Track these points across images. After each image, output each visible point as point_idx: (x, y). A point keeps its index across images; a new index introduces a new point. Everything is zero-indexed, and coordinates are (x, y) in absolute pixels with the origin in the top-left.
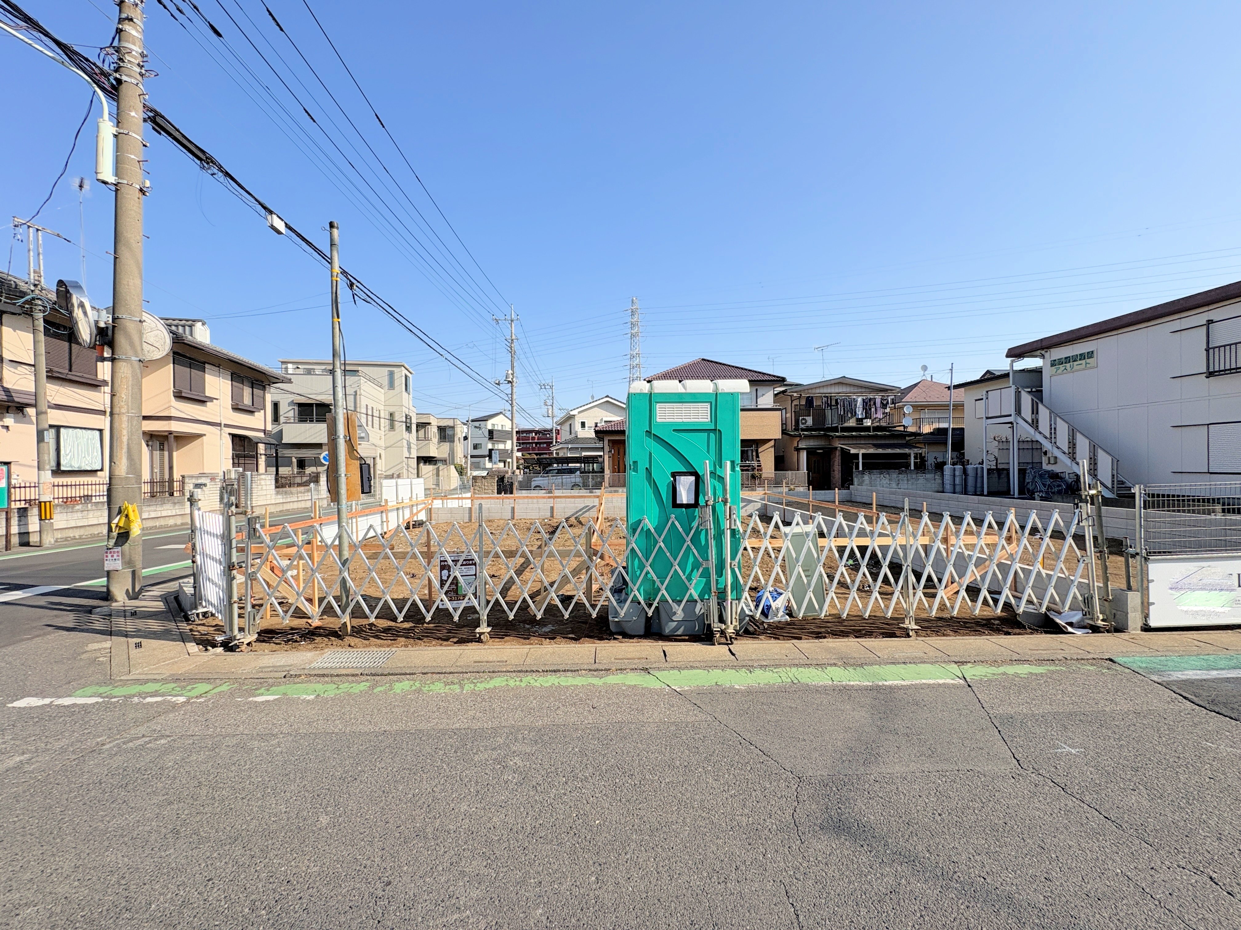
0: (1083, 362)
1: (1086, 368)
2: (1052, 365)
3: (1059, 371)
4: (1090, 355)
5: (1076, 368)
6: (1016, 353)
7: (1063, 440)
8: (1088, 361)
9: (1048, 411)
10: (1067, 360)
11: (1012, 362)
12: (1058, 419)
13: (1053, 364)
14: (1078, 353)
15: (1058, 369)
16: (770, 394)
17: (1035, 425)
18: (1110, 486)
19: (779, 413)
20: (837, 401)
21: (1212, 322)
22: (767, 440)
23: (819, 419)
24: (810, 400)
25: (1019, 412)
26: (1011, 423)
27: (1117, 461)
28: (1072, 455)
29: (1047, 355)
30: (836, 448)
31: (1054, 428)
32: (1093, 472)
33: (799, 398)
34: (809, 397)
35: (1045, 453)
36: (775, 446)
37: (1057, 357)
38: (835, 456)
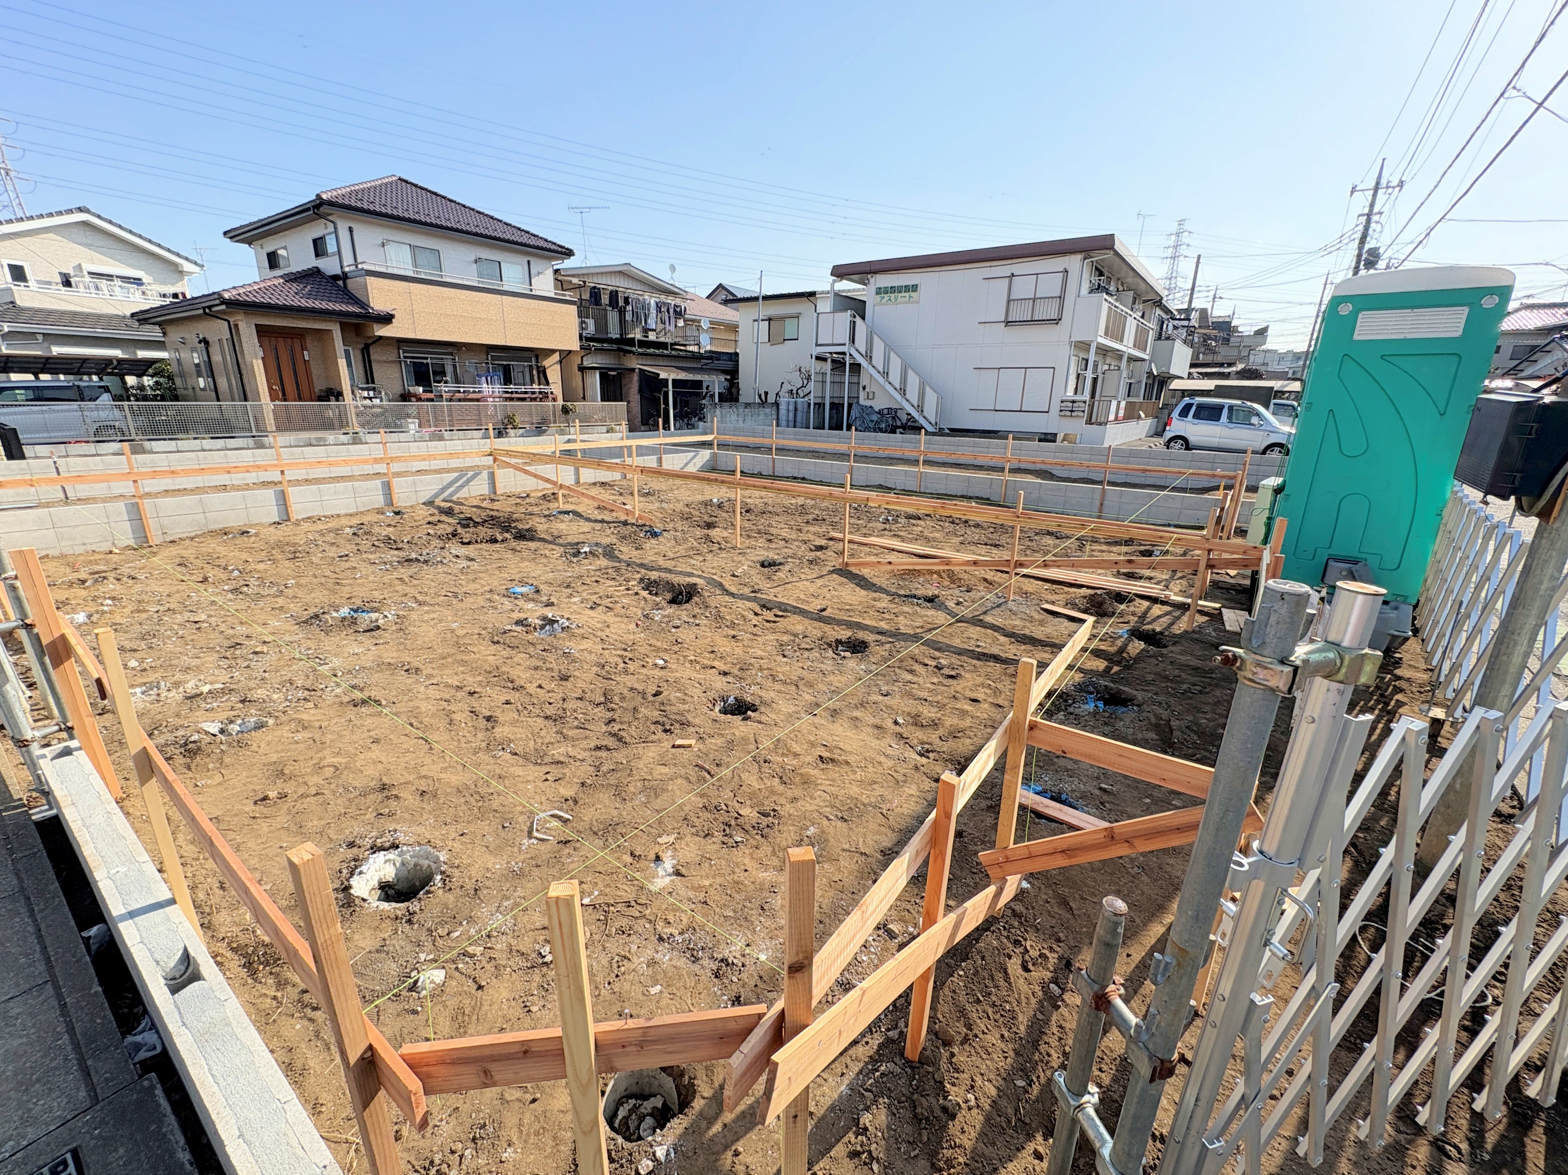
0: (907, 294)
1: (909, 302)
2: (877, 293)
3: (884, 301)
4: (915, 288)
5: (899, 299)
6: (840, 272)
7: (895, 377)
8: (912, 294)
9: (883, 345)
10: (893, 290)
11: (834, 281)
12: (892, 354)
13: (879, 291)
14: (904, 284)
15: (883, 298)
16: (550, 273)
17: (869, 357)
18: (933, 422)
19: (574, 309)
20: (626, 300)
21: (1013, 275)
22: (553, 351)
23: (602, 324)
24: (595, 294)
25: (853, 342)
26: (844, 353)
27: (941, 398)
28: (903, 391)
29: (872, 280)
30: (633, 370)
31: (887, 361)
32: (920, 409)
33: (580, 287)
34: (594, 288)
35: (864, 388)
36: (561, 362)
37: (882, 285)
38: (631, 379)
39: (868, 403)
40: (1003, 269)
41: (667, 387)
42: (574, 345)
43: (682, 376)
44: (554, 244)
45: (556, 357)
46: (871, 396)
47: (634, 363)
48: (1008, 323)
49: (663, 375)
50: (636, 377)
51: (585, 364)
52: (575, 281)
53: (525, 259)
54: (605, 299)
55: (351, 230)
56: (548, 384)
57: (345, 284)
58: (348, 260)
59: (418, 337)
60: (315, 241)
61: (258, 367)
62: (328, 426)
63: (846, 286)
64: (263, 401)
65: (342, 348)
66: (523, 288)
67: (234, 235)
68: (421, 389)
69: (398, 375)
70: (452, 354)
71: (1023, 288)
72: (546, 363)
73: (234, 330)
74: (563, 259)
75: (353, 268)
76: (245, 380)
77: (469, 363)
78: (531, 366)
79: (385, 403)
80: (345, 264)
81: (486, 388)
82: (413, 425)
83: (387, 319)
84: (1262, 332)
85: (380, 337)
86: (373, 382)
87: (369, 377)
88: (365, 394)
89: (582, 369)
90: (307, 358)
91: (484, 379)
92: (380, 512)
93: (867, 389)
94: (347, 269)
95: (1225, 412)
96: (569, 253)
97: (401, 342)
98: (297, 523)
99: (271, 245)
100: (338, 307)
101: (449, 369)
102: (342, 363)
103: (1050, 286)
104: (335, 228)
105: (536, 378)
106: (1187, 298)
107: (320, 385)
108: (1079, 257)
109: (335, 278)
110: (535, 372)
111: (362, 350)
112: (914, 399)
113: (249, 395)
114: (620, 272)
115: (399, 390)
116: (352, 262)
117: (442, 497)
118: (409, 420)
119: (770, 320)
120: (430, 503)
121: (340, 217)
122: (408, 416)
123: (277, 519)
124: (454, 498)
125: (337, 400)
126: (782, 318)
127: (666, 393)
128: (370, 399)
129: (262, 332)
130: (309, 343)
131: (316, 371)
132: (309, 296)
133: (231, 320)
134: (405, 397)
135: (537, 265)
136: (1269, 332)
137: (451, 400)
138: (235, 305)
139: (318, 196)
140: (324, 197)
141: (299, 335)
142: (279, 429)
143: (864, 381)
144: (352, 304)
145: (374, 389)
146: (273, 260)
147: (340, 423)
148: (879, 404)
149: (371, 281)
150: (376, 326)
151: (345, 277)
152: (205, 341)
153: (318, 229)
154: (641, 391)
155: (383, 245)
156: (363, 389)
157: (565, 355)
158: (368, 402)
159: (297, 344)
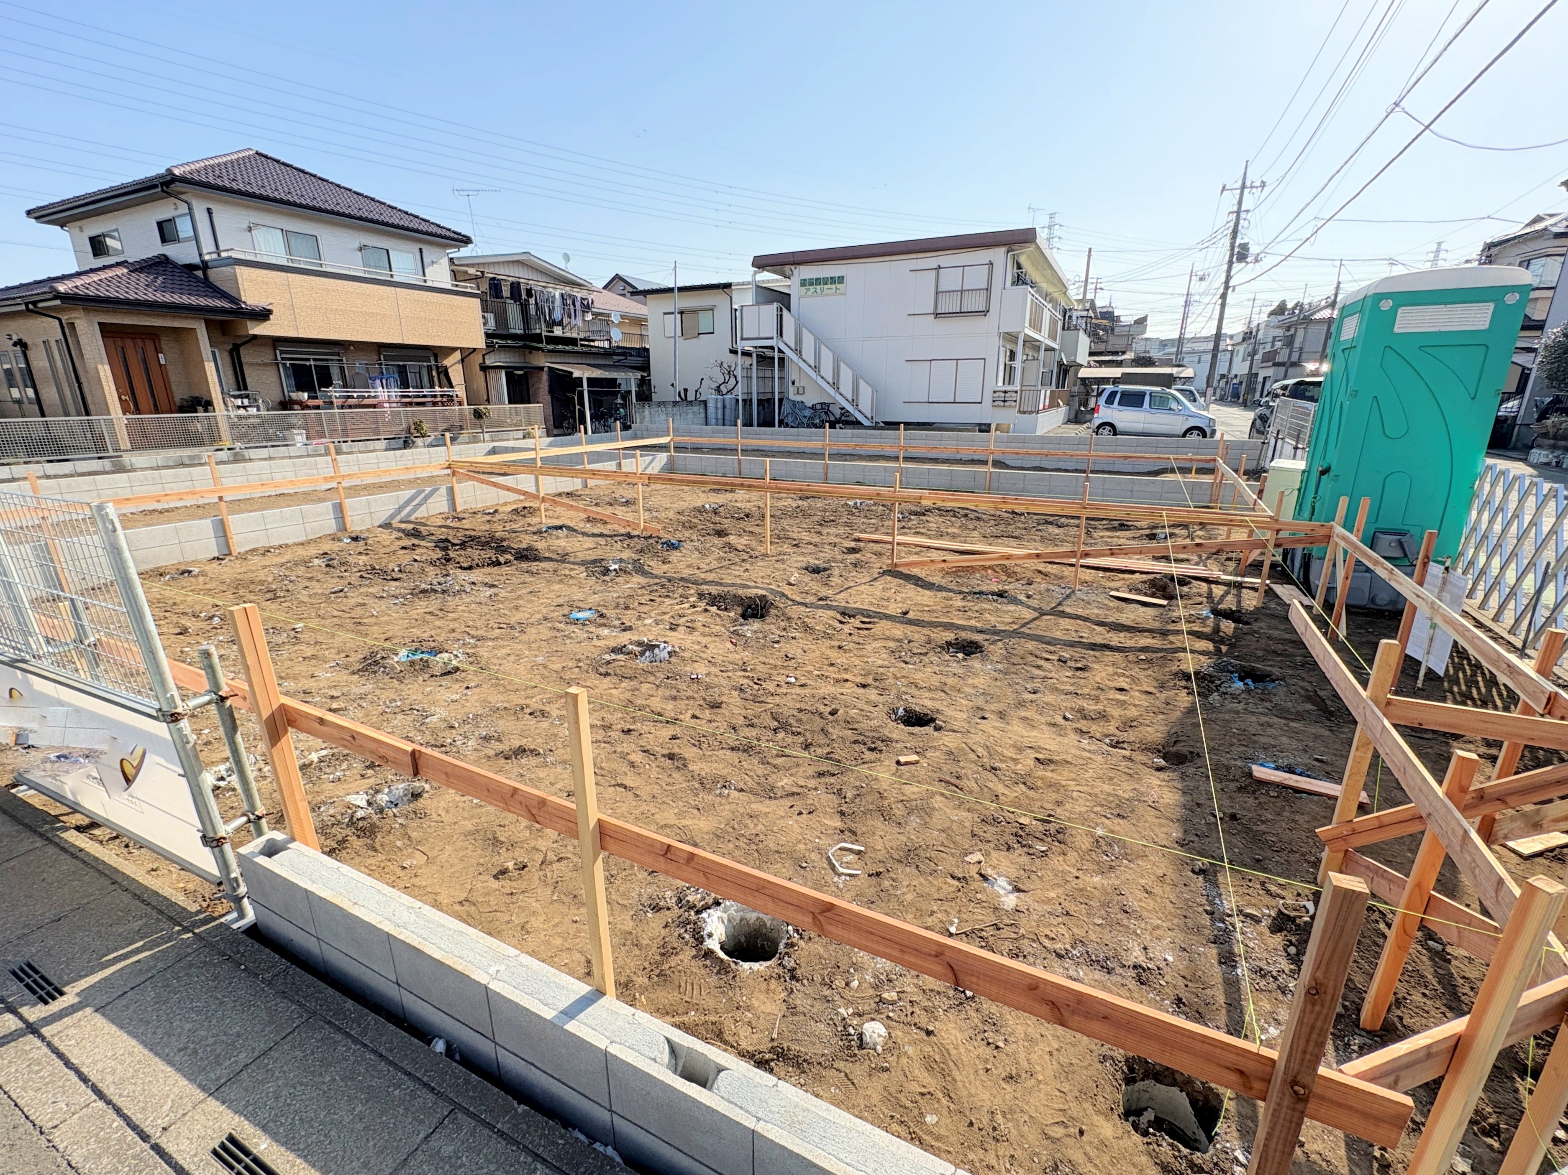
0: (833, 286)
1: (835, 294)
2: (802, 286)
3: (809, 293)
4: (841, 280)
5: (826, 291)
6: (761, 263)
7: (827, 370)
8: (839, 286)
9: (812, 338)
10: (818, 281)
11: (755, 273)
12: (823, 347)
13: (803, 283)
14: (829, 275)
15: (808, 290)
16: (445, 261)
17: (798, 351)
18: (869, 416)
19: (477, 301)
20: (529, 292)
21: (940, 267)
22: (454, 349)
23: (502, 319)
24: (495, 285)
25: (781, 335)
26: (772, 348)
27: (875, 391)
28: (835, 385)
29: (796, 272)
30: (542, 369)
31: (817, 356)
32: (854, 402)
33: (477, 278)
34: (494, 279)
35: (793, 383)
36: (462, 361)
37: (807, 277)
38: (540, 380)
39: (798, 398)
40: (930, 261)
41: (582, 386)
42: (480, 343)
43: (597, 374)
44: (449, 230)
45: (457, 356)
46: (801, 391)
47: (543, 361)
48: (937, 315)
49: (576, 374)
50: (545, 377)
51: (488, 362)
52: (472, 271)
53: (416, 247)
54: (506, 292)
55: (209, 211)
56: (451, 386)
57: (205, 274)
58: (208, 246)
59: (301, 336)
60: (160, 224)
61: (105, 373)
62: (195, 440)
63: (767, 277)
64: (113, 416)
65: (209, 350)
66: (416, 280)
67: (41, 214)
68: (306, 395)
69: (275, 379)
70: (338, 355)
71: (951, 280)
72: (447, 362)
73: (68, 330)
74: (459, 247)
75: (214, 256)
76: (86, 390)
77: (357, 364)
78: (429, 368)
79: (263, 412)
80: (205, 251)
81: (381, 393)
82: (300, 437)
83: (264, 315)
84: (1141, 322)
85: (255, 337)
86: (246, 388)
87: (241, 383)
88: (239, 402)
89: (484, 368)
90: (162, 362)
91: (378, 382)
92: (335, 538)
93: (797, 384)
94: (207, 258)
95: (1147, 399)
96: (467, 241)
97: (277, 342)
98: (242, 557)
99: (95, 227)
100: (203, 302)
101: (335, 372)
102: (210, 367)
103: (977, 278)
104: (190, 209)
105: (436, 379)
106: (1082, 289)
107: (180, 393)
108: (1002, 250)
109: (191, 267)
110: (434, 373)
111: (231, 353)
112: (848, 392)
113: (91, 407)
114: (518, 262)
115: (277, 396)
116: (213, 249)
117: (398, 518)
118: (295, 431)
119: (682, 313)
120: (387, 526)
121: (197, 196)
122: (291, 427)
123: (216, 554)
124: (412, 518)
125: (206, 411)
126: (695, 311)
127: (581, 394)
128: (245, 407)
129: (107, 330)
130: (165, 344)
131: (175, 377)
132: (164, 289)
133: (64, 319)
134: (286, 404)
135: (430, 253)
136: (1149, 321)
137: (342, 407)
138: (72, 300)
139: (169, 171)
140: (177, 172)
141: (152, 335)
142: (136, 447)
143: (793, 375)
144: (218, 298)
145: (247, 396)
146: (98, 246)
147: (212, 438)
148: (810, 399)
149: (242, 272)
150: (249, 324)
151: (205, 266)
152: (21, 344)
153: (165, 210)
154: (551, 391)
155: (250, 229)
156: (235, 397)
157: (467, 353)
158: (242, 412)
159: (150, 346)
